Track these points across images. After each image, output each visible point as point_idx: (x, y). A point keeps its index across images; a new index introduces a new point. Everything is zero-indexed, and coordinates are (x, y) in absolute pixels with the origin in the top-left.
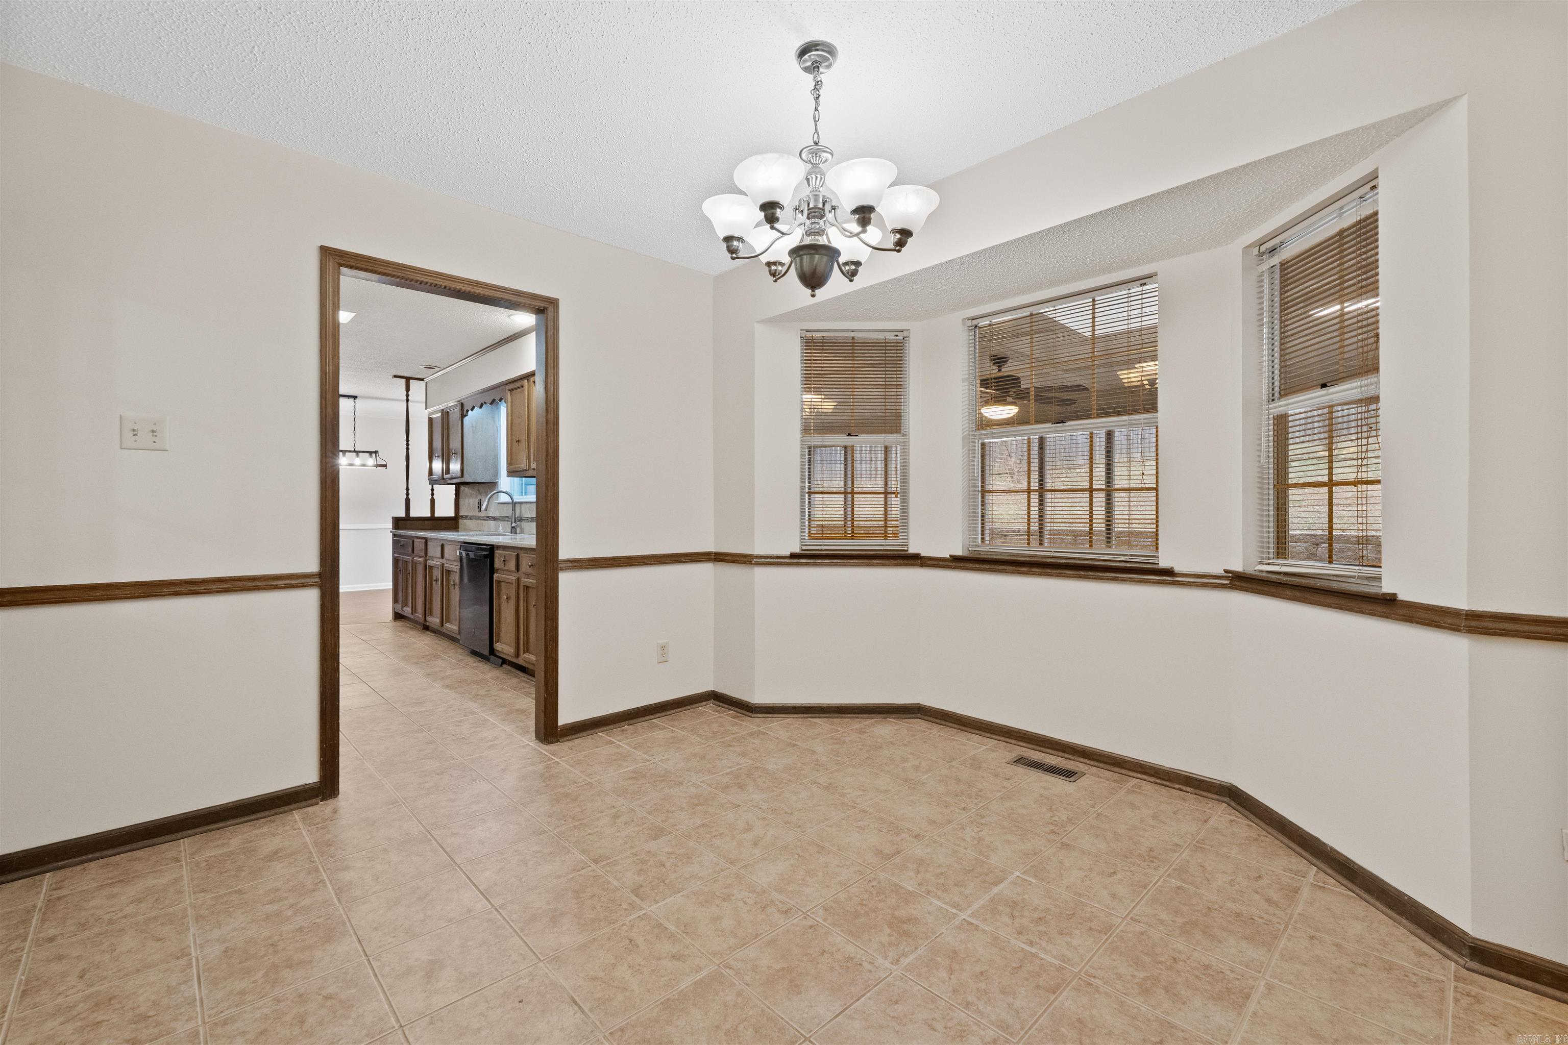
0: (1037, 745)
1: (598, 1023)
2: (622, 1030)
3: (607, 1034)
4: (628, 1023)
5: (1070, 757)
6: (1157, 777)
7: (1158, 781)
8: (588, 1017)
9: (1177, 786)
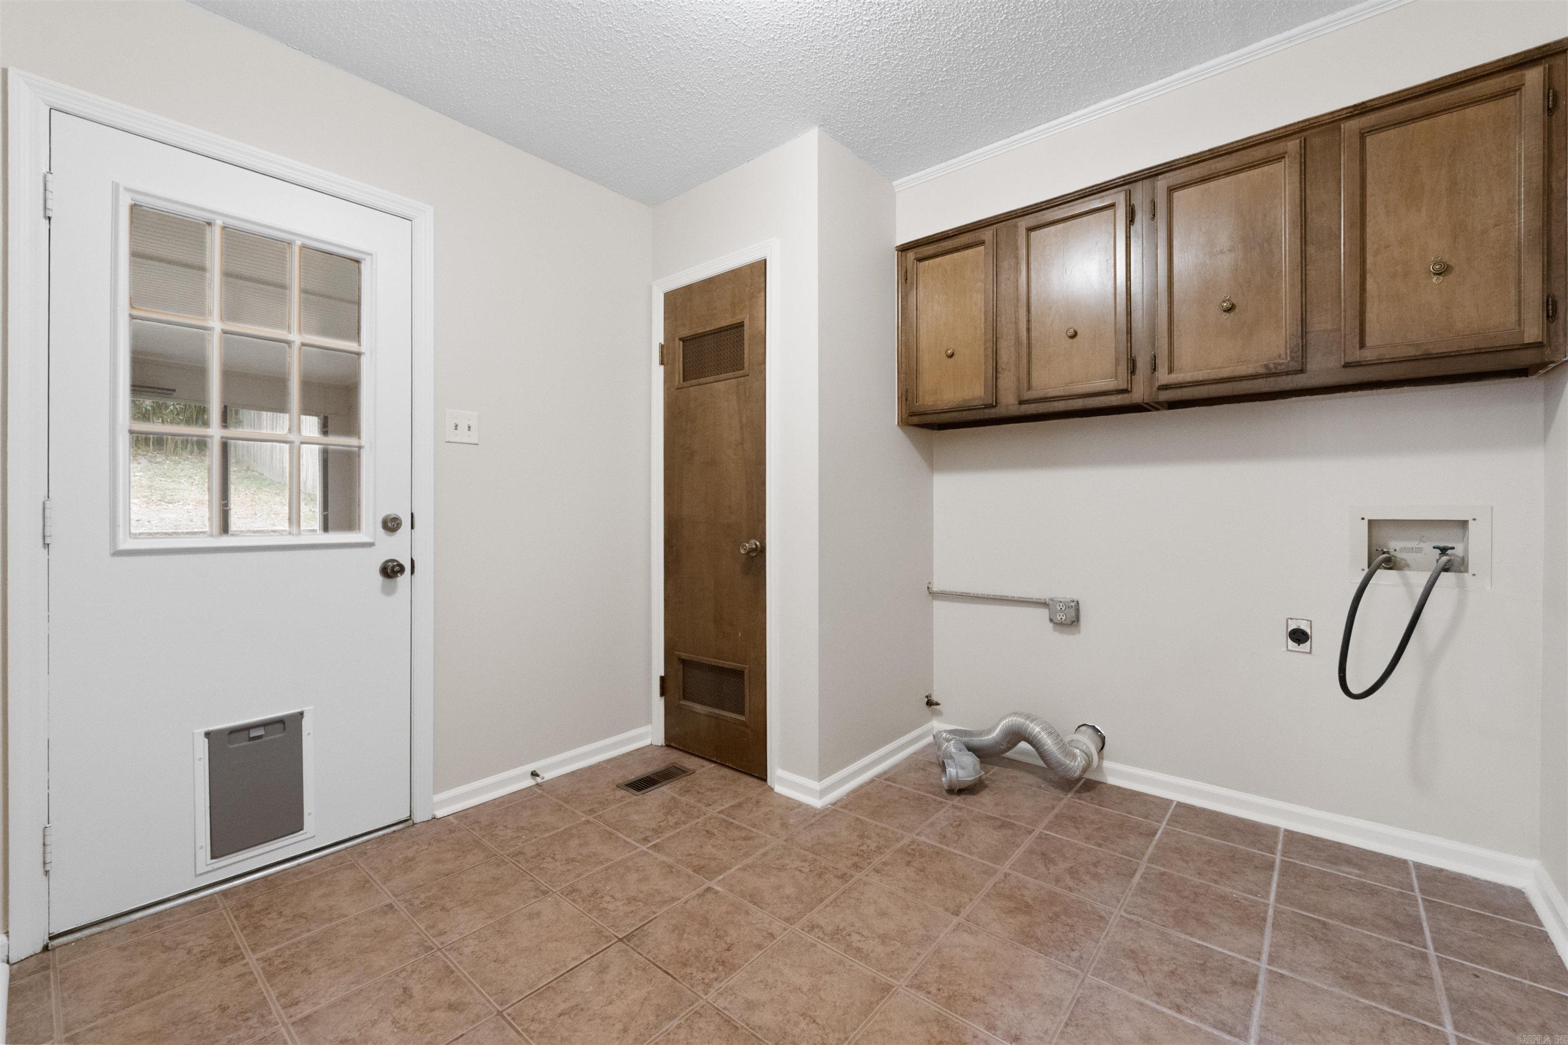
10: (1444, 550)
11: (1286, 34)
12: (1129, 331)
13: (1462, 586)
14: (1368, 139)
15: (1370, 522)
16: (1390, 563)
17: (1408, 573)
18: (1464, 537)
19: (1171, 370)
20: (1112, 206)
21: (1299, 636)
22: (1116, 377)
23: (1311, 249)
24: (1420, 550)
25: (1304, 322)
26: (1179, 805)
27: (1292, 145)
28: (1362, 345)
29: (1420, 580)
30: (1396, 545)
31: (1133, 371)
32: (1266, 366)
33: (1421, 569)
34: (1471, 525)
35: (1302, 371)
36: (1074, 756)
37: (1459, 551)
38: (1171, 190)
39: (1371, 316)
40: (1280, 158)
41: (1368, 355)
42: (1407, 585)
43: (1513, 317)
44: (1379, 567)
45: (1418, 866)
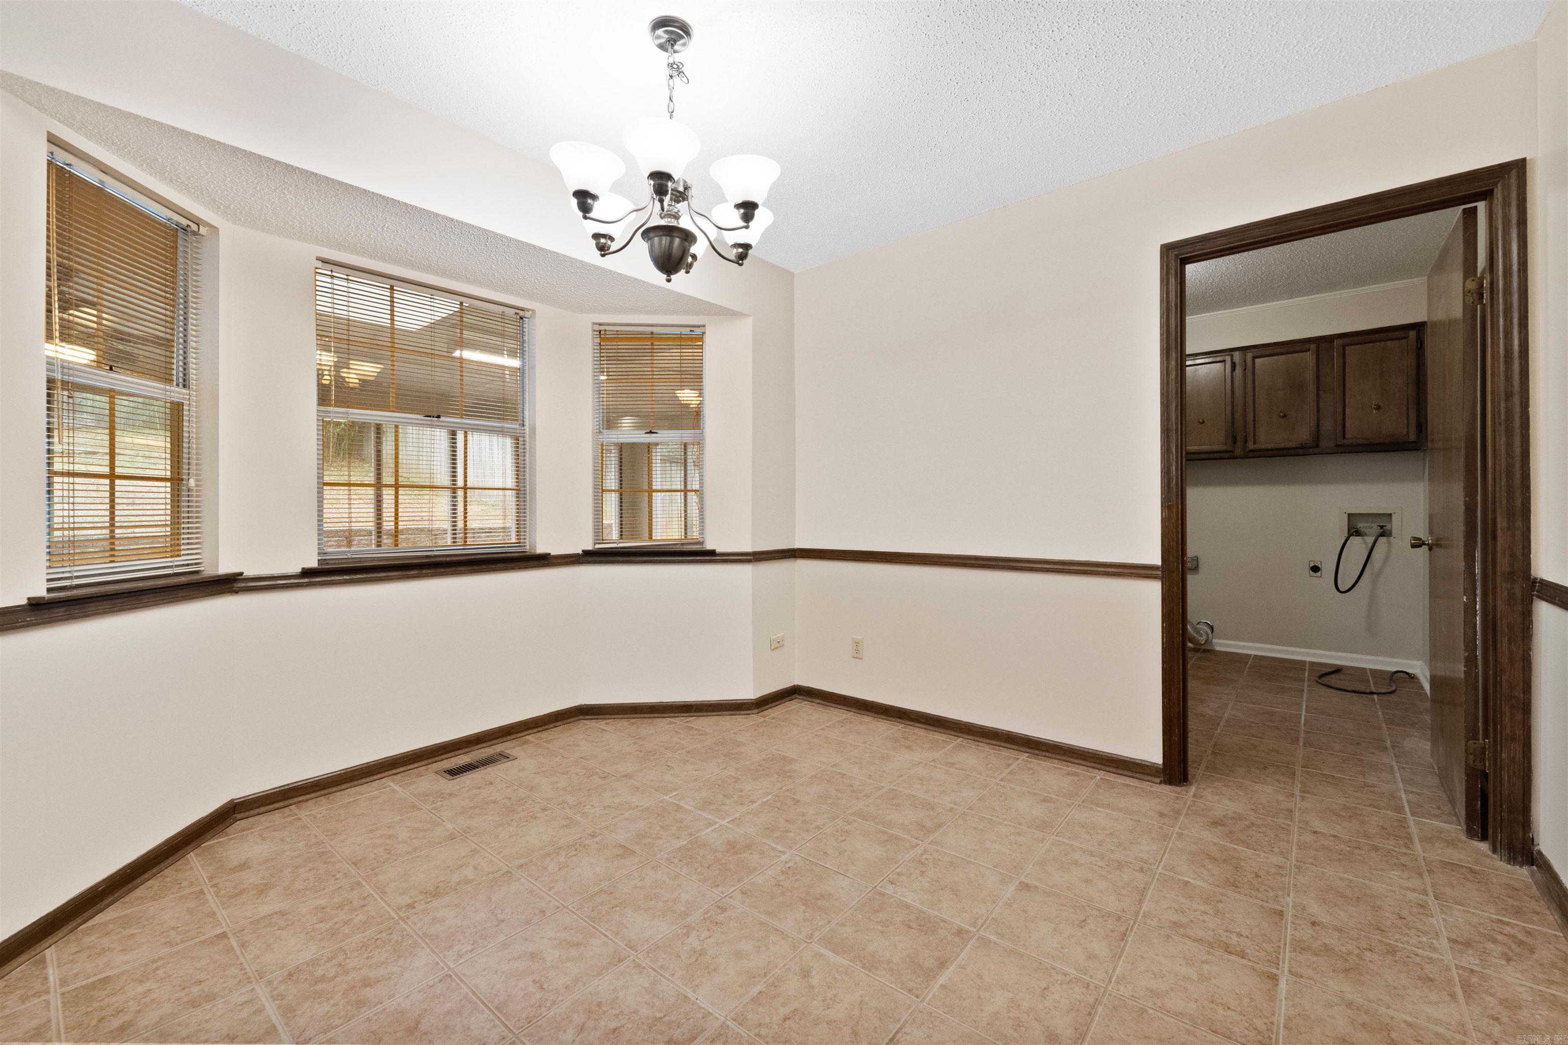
0: (428, 759)
1: (909, 1011)
2: (910, 991)
3: (919, 1000)
4: (902, 989)
5: (467, 750)
6: (537, 727)
7: (539, 729)
8: (906, 1022)
9: (552, 726)
10: (1382, 527)
11: (1310, 297)
12: (1233, 423)
13: (1389, 543)
14: (1347, 348)
15: (1349, 515)
16: (1358, 533)
17: (1366, 538)
18: (1390, 521)
19: (1255, 443)
20: (1224, 361)
21: (1315, 569)
22: (1226, 445)
23: (1321, 393)
24: (1371, 527)
25: (1318, 425)
26: (1255, 655)
27: (1313, 346)
28: (1344, 438)
29: (1370, 540)
30: (1361, 525)
31: (1235, 441)
32: (1301, 444)
33: (1370, 535)
34: (1393, 515)
35: (1318, 447)
36: (1201, 635)
37: (1388, 527)
38: (1254, 358)
39: (1347, 425)
40: (1307, 350)
41: (1346, 442)
42: (1366, 543)
43: (1405, 430)
44: (1352, 535)
45: (1371, 670)
